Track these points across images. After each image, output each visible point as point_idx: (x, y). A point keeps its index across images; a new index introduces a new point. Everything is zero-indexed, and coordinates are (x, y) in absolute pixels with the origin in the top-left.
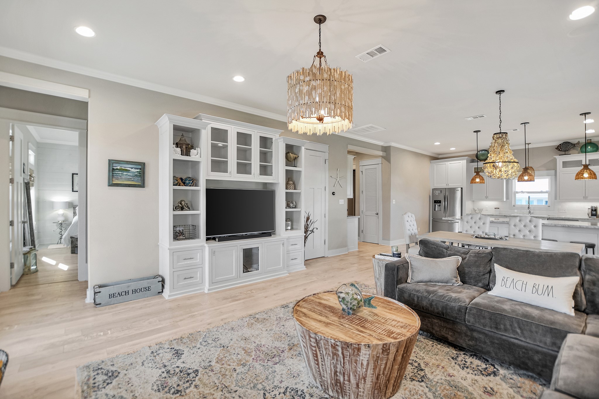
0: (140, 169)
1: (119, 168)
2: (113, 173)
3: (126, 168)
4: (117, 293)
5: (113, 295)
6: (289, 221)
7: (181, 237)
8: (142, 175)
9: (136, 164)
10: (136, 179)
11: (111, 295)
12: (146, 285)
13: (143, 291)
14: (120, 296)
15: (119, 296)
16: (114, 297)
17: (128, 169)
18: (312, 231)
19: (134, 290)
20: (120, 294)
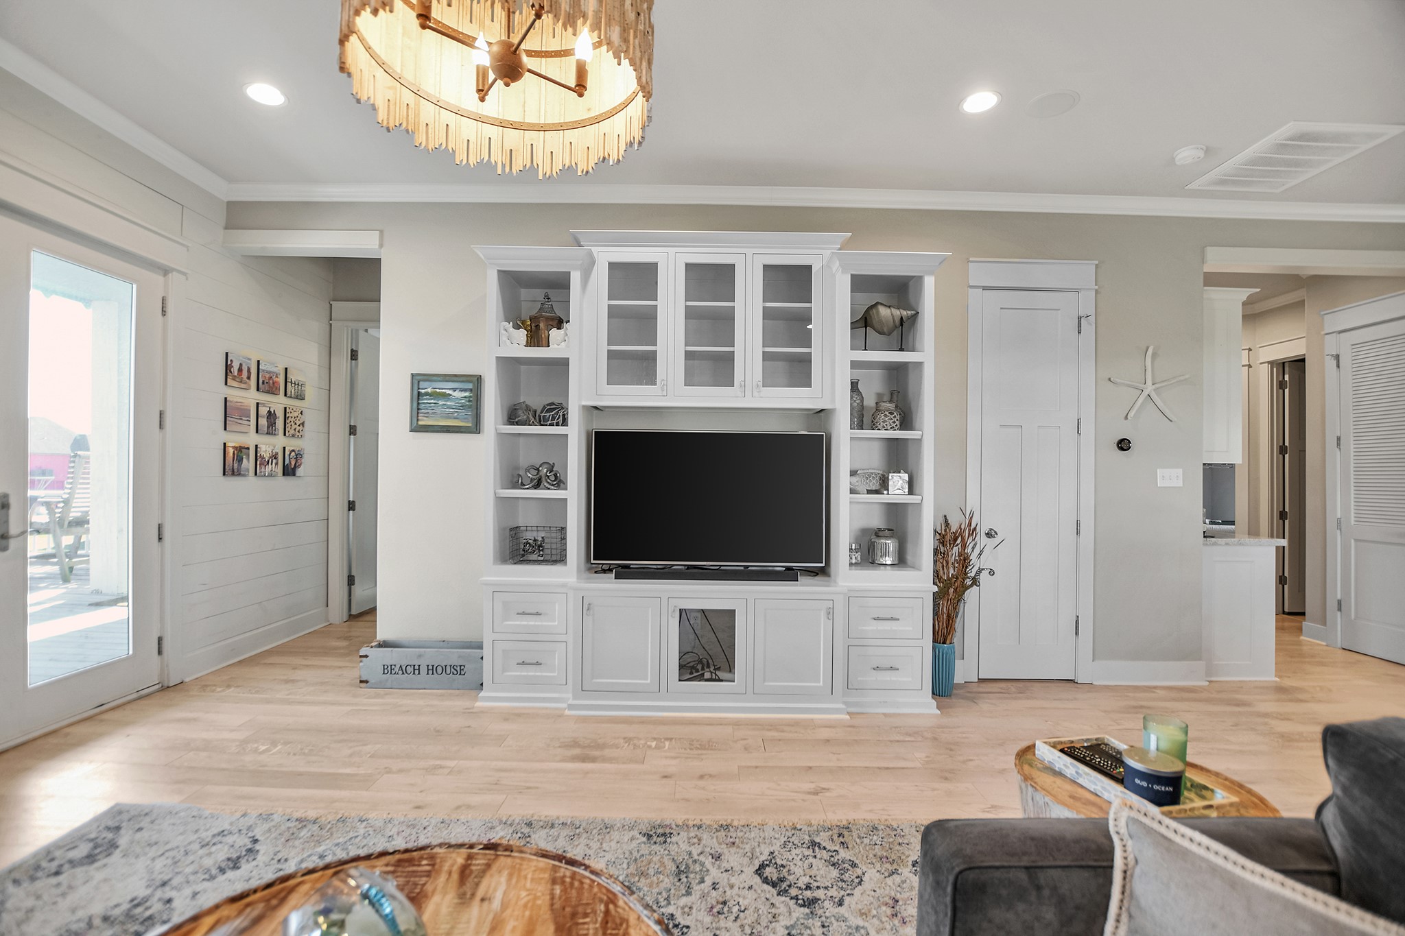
0: (471, 390)
1: (429, 390)
2: (418, 404)
3: (443, 391)
4: (398, 667)
5: (389, 668)
6: (886, 537)
7: (534, 557)
8: (474, 404)
9: (462, 379)
10: (463, 413)
11: (386, 667)
12: (456, 661)
13: (448, 672)
14: (403, 673)
15: (401, 672)
16: (391, 673)
17: (448, 392)
18: (975, 582)
19: (430, 667)
20: (404, 668)
